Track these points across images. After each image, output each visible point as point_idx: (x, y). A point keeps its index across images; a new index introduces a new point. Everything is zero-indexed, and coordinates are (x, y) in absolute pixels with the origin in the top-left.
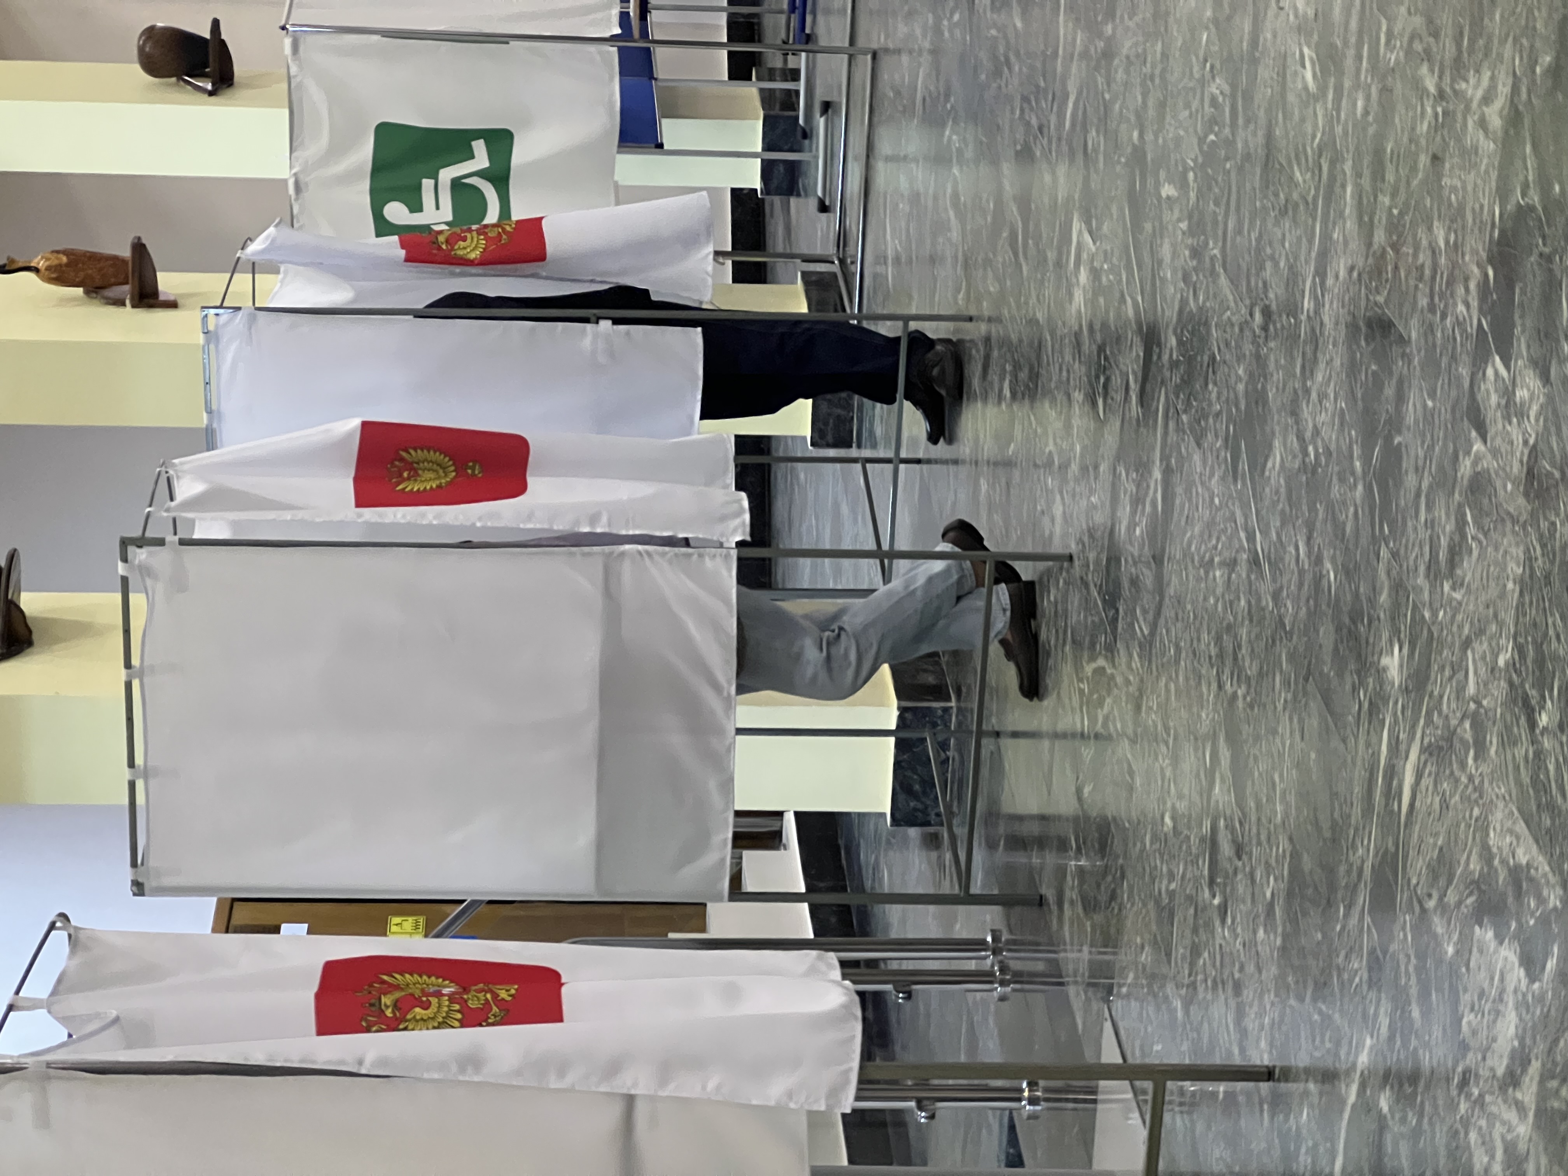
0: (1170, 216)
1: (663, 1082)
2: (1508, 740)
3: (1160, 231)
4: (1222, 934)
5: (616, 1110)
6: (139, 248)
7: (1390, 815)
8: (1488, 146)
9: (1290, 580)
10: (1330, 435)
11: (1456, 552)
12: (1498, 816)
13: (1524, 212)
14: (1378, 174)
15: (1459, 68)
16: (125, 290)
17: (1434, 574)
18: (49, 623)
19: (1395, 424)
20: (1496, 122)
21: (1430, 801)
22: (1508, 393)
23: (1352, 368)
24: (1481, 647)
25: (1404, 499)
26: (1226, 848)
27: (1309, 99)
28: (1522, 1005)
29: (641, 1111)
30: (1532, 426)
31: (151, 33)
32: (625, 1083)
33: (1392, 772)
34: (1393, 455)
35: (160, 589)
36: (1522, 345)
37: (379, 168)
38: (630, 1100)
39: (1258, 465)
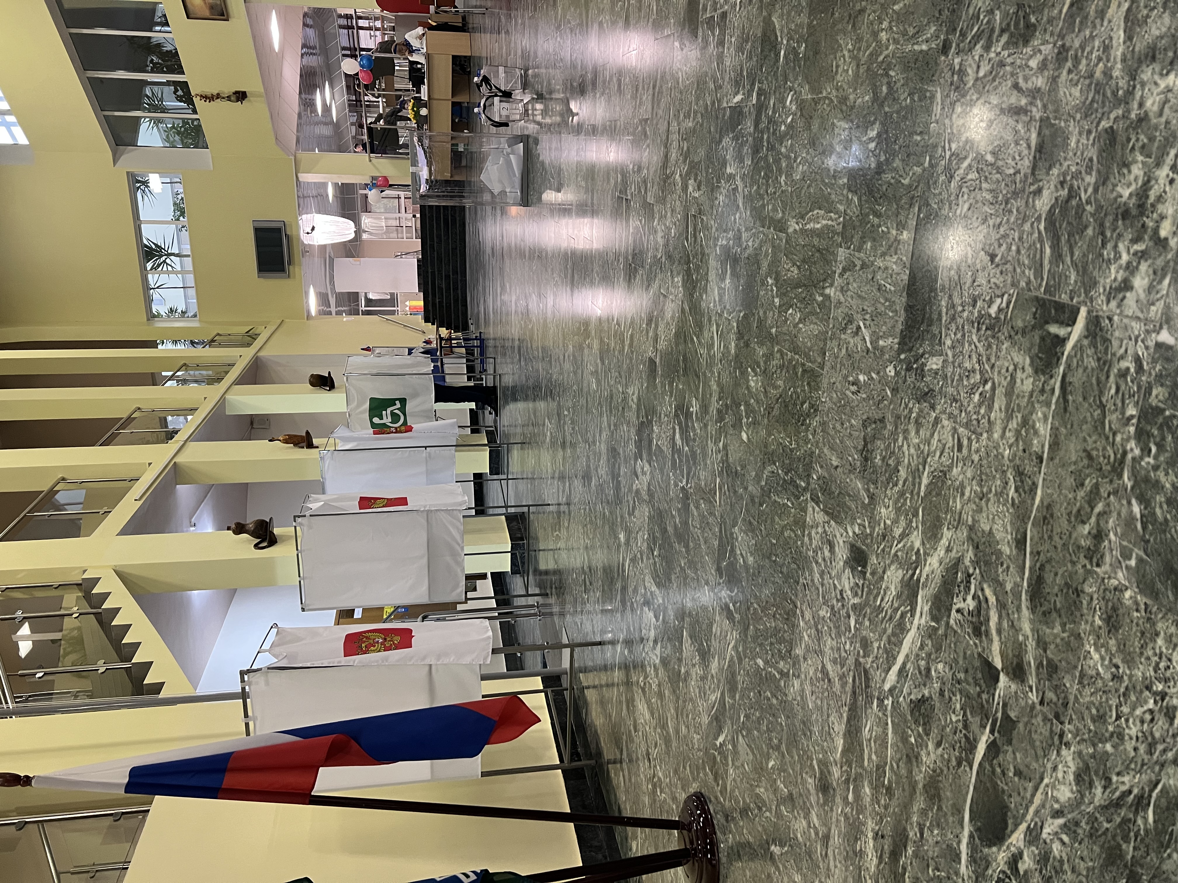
0: (567, 419)
1: (438, 660)
2: (648, 558)
3: (565, 423)
4: (588, 605)
5: (427, 669)
6: (308, 433)
7: (623, 576)
8: (634, 406)
9: (598, 514)
10: (604, 476)
11: (634, 508)
12: (647, 578)
13: (643, 422)
14: (611, 412)
15: (627, 386)
16: (304, 444)
17: (629, 514)
18: (282, 536)
19: (619, 475)
20: (635, 400)
21: (632, 573)
22: (642, 469)
23: (608, 460)
24: (641, 533)
25: (622, 494)
26: (588, 583)
27: (595, 392)
28: (655, 628)
29: (433, 668)
30: (648, 477)
31: (312, 376)
32: (428, 661)
33: (623, 565)
34: (619, 482)
35: (305, 528)
36: (644, 456)
37: (371, 409)
38: (430, 666)
39: (589, 484)
